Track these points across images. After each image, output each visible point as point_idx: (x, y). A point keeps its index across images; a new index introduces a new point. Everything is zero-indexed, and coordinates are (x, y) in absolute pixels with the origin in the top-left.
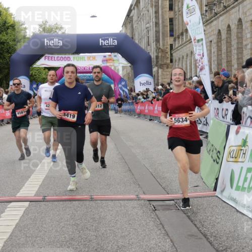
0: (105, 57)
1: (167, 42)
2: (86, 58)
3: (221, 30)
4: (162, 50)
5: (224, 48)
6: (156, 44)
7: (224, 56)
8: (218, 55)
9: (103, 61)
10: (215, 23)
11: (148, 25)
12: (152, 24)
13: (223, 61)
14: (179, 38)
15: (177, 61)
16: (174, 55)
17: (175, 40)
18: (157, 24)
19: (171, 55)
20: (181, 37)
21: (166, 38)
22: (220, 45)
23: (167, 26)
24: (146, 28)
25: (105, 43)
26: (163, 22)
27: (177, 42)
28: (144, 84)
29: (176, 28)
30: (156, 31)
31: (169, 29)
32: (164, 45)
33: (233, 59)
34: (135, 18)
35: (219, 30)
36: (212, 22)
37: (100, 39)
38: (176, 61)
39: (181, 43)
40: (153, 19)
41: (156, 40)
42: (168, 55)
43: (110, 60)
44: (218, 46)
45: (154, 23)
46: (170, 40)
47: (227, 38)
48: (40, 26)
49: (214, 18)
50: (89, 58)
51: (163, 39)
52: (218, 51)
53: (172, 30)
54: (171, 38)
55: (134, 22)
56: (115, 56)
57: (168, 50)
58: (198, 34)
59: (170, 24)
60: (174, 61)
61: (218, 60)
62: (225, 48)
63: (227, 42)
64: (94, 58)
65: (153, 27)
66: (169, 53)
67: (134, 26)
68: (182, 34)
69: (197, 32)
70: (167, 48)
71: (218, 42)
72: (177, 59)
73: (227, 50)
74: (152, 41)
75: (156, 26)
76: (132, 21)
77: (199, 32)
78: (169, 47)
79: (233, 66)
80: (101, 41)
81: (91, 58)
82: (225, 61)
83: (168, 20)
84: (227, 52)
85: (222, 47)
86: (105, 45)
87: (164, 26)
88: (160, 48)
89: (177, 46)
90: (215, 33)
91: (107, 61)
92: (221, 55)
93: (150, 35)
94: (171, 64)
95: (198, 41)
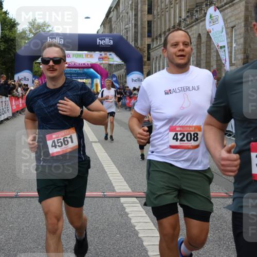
0: (101, 55)
1: (145, 42)
2: (84, 56)
3: (201, 35)
4: (140, 49)
5: (203, 50)
6: (135, 44)
7: (203, 57)
8: (197, 56)
9: (99, 59)
10: (195, 27)
11: (127, 26)
12: (131, 25)
13: (202, 62)
14: (157, 39)
15: (155, 59)
16: (152, 54)
17: (153, 41)
18: (136, 25)
19: (149, 53)
20: (159, 38)
21: (144, 39)
22: (199, 47)
23: (145, 28)
24: (125, 29)
25: (102, 42)
26: (142, 24)
27: (155, 42)
28: (135, 81)
29: (154, 29)
30: (135, 32)
31: (147, 31)
32: (142, 45)
33: (212, 60)
34: (114, 19)
35: (200, 35)
36: (192, 26)
37: (98, 39)
38: (153, 59)
39: (159, 43)
40: (132, 21)
41: (135, 40)
42: (146, 54)
43: (106, 58)
44: (197, 48)
45: (133, 25)
46: (147, 41)
47: (207, 41)
48: (30, 23)
49: (194, 23)
50: (87, 56)
51: (142, 40)
52: (197, 52)
53: (150, 32)
54: (149, 38)
55: (113, 23)
56: (111, 55)
57: (146, 49)
58: (220, 41)
59: (148, 26)
60: (151, 59)
61: (197, 61)
62: (205, 50)
63: (207, 45)
64: (91, 56)
65: (132, 28)
66: (146, 52)
67: (113, 26)
68: (160, 36)
69: (219, 39)
70: (145, 47)
71: (197, 45)
72: (155, 57)
73: (206, 52)
74: (131, 41)
75: (135, 27)
76: (111, 21)
77: (221, 40)
78: (146, 47)
79: (212, 66)
80: (98, 41)
81: (89, 56)
82: (205, 62)
83: (147, 23)
84: (206, 54)
85: (202, 49)
86: (101, 45)
87: (142, 28)
88: (138, 47)
89: (155, 45)
90: (195, 36)
91: (103, 58)
92: (200, 56)
93: (128, 35)
94: (148, 62)
95: (221, 47)
